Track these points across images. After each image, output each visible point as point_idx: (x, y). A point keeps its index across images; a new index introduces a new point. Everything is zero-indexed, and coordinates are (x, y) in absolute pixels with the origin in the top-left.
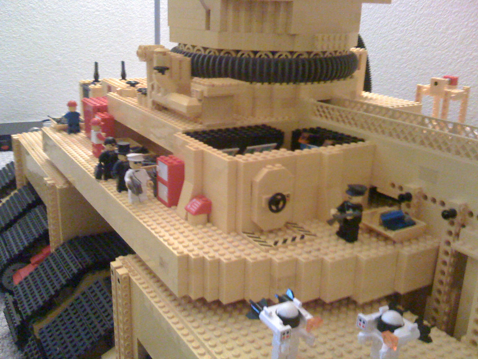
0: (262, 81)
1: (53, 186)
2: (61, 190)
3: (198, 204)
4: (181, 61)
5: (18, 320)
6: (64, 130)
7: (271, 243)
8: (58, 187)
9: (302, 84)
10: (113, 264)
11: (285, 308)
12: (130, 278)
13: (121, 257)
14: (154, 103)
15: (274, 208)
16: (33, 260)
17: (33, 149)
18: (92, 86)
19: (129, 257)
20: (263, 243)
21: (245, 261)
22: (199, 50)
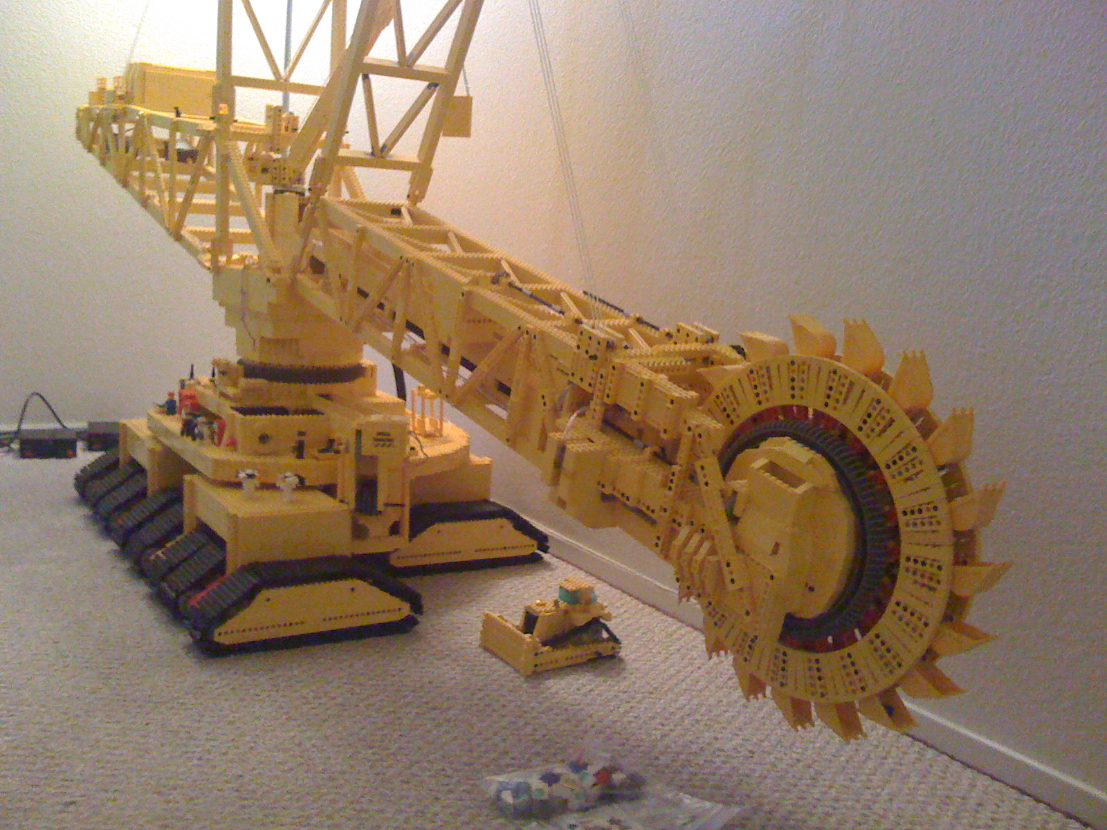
3: (229, 441)
4: (239, 369)
9: (309, 384)
13: (190, 474)
14: (219, 392)
18: (187, 382)
19: (193, 473)
22: (250, 362)
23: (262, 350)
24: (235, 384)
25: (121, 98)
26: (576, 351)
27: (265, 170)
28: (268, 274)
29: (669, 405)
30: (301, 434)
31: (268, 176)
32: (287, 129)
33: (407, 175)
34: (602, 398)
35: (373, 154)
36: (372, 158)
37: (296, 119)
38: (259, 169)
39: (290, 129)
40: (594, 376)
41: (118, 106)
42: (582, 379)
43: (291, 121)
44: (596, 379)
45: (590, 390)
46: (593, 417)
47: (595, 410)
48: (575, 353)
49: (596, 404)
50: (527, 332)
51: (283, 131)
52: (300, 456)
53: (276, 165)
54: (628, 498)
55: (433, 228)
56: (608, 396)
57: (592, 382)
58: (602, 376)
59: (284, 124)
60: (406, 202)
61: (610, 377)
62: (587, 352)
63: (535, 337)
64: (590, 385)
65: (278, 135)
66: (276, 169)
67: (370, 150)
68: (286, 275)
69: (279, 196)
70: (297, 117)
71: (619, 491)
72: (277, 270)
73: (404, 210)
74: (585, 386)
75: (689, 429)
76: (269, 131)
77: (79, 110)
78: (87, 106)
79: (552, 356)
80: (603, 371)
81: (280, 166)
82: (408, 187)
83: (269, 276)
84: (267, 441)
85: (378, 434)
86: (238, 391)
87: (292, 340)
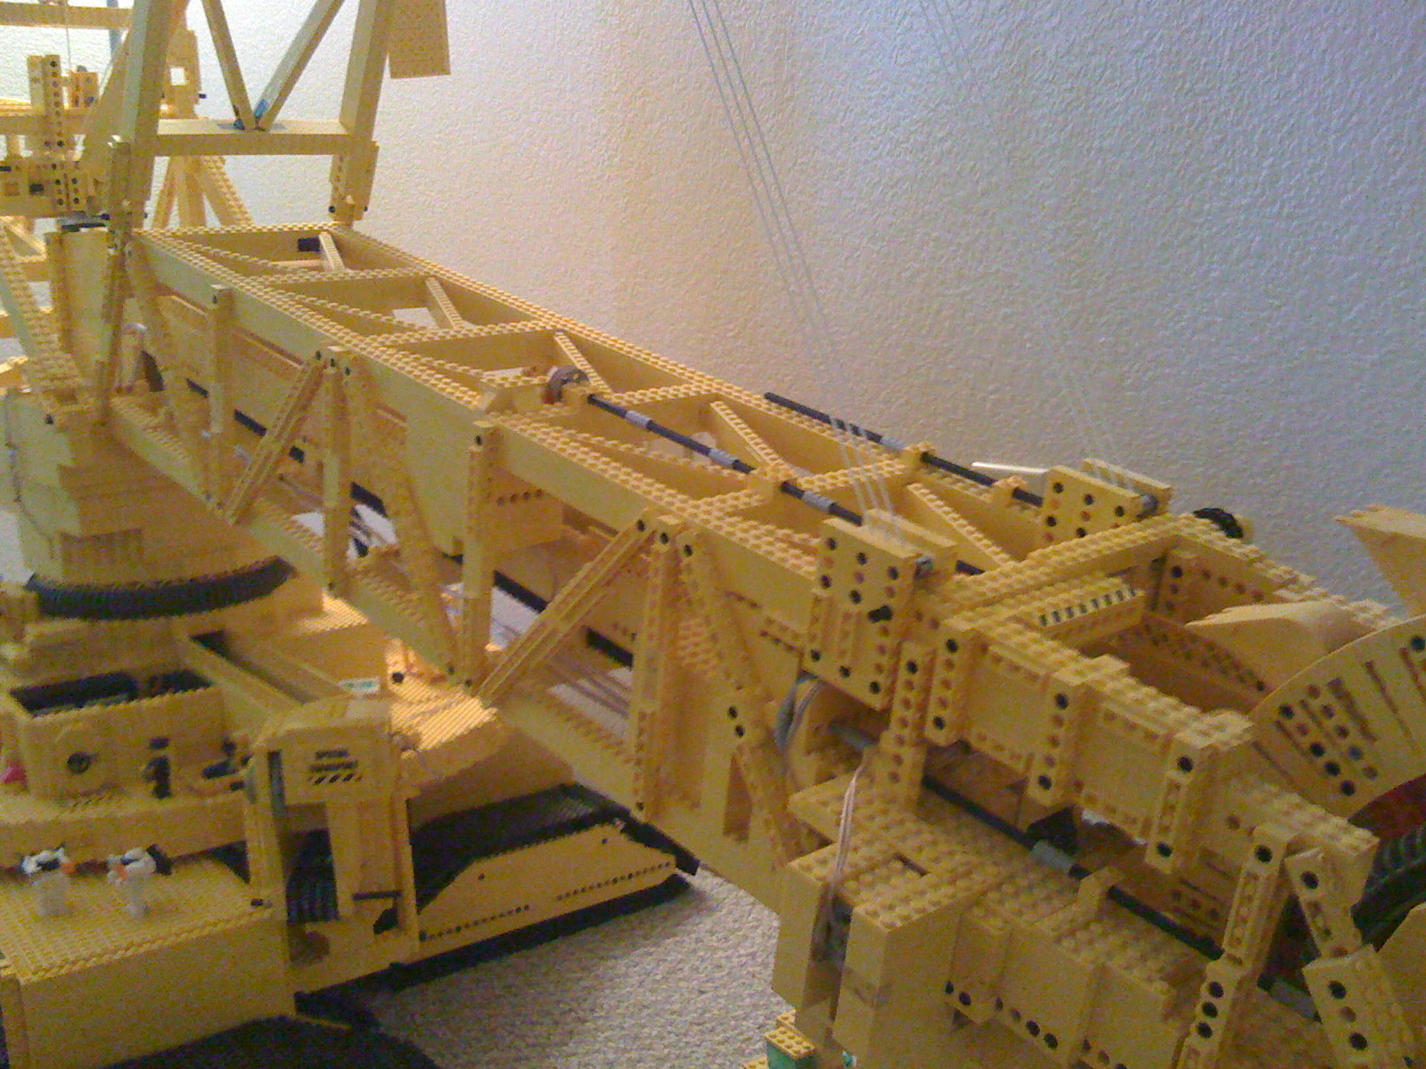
0: (122, 618)
3: (10, 770)
9: (176, 618)
15: (75, 768)
20: (63, 806)
21: (33, 823)
23: (68, 560)
24: (18, 638)
26: (818, 590)
27: (36, 189)
28: (48, 405)
29: (1173, 773)
30: (160, 743)
31: (43, 200)
32: (74, 100)
33: (325, 162)
34: (920, 726)
35: (239, 125)
36: (238, 132)
37: (91, 79)
38: (24, 188)
39: (81, 101)
40: (885, 660)
42: (845, 672)
43: (82, 86)
44: (894, 671)
45: (876, 701)
46: (895, 778)
47: (898, 760)
48: (817, 600)
49: (900, 741)
50: (665, 538)
52: (162, 791)
53: (58, 174)
54: (1052, 1041)
55: (391, 273)
56: (939, 723)
57: (881, 679)
58: (912, 667)
59: (67, 90)
60: (329, 222)
61: (940, 673)
62: (856, 597)
63: (688, 550)
64: (875, 687)
65: (58, 114)
66: (58, 182)
67: (232, 117)
68: (89, 403)
69: (72, 236)
70: (95, 75)
71: (1016, 1015)
72: (68, 396)
73: (325, 241)
74: (857, 687)
75: (1264, 855)
76: (40, 107)
79: (741, 598)
80: (913, 651)
81: (65, 176)
82: (329, 187)
83: (49, 411)
84: (86, 768)
85: (320, 755)
86: (26, 650)
87: (126, 534)
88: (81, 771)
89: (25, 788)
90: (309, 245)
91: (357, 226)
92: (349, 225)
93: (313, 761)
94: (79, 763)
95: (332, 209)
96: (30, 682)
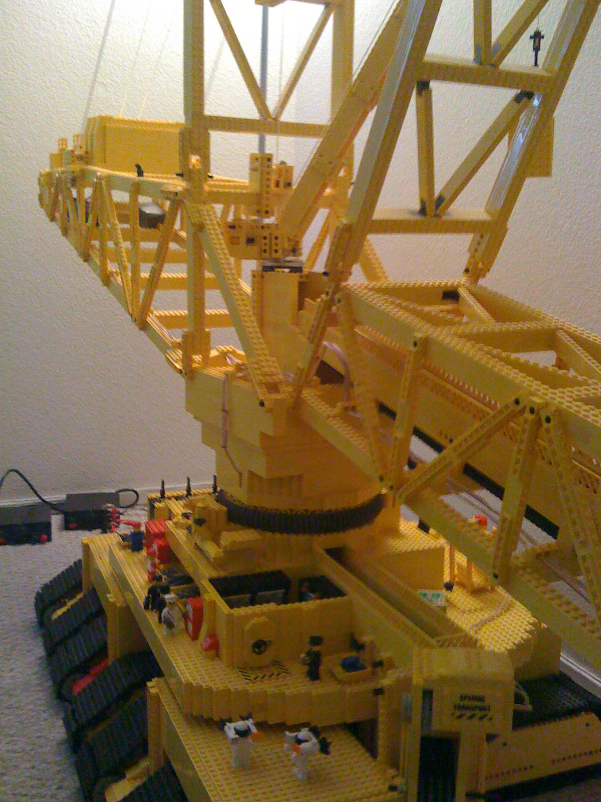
0: (281, 532)
1: (114, 604)
2: (121, 608)
3: (209, 642)
4: (217, 513)
5: (74, 726)
6: (128, 547)
7: (253, 677)
8: (118, 605)
9: (316, 536)
10: (149, 684)
11: (241, 724)
12: (159, 698)
13: (156, 679)
14: (196, 544)
15: (257, 650)
16: (92, 672)
17: (100, 558)
18: (157, 505)
19: (161, 680)
20: (247, 677)
21: (229, 691)
22: (235, 501)
23: (251, 489)
24: (216, 541)
25: (80, 158)
27: (250, 241)
28: (262, 393)
30: (316, 641)
31: (255, 249)
32: (277, 185)
35: (423, 211)
36: (420, 218)
37: (289, 170)
38: (243, 240)
39: (282, 184)
41: (77, 167)
43: (283, 174)
51: (273, 187)
52: (314, 674)
53: (266, 233)
59: (274, 177)
60: (465, 279)
65: (267, 193)
66: (265, 238)
69: (268, 274)
70: (291, 168)
72: (273, 387)
73: (463, 292)
76: (256, 188)
77: (41, 175)
78: (48, 170)
81: (270, 234)
82: (467, 256)
83: (261, 397)
84: (264, 651)
85: (463, 698)
86: (221, 550)
87: (292, 477)
88: (260, 653)
89: (218, 655)
90: (451, 295)
91: (481, 282)
92: (476, 281)
93: (458, 701)
94: (260, 646)
95: (467, 271)
96: (223, 574)
